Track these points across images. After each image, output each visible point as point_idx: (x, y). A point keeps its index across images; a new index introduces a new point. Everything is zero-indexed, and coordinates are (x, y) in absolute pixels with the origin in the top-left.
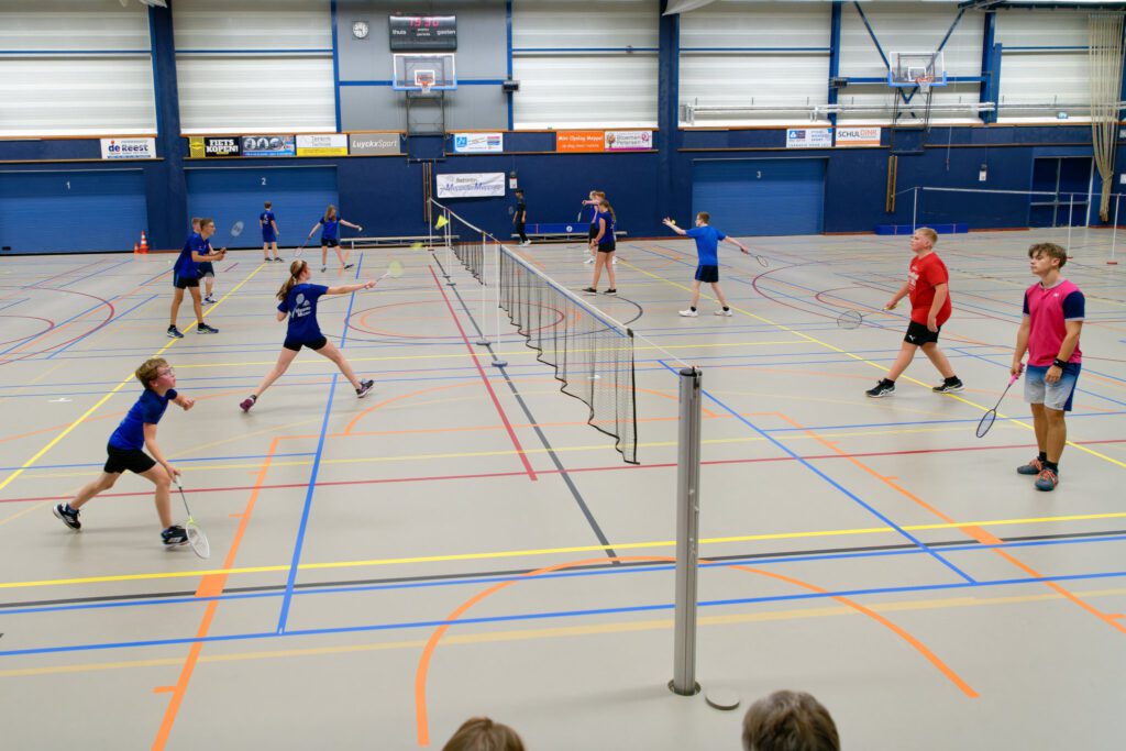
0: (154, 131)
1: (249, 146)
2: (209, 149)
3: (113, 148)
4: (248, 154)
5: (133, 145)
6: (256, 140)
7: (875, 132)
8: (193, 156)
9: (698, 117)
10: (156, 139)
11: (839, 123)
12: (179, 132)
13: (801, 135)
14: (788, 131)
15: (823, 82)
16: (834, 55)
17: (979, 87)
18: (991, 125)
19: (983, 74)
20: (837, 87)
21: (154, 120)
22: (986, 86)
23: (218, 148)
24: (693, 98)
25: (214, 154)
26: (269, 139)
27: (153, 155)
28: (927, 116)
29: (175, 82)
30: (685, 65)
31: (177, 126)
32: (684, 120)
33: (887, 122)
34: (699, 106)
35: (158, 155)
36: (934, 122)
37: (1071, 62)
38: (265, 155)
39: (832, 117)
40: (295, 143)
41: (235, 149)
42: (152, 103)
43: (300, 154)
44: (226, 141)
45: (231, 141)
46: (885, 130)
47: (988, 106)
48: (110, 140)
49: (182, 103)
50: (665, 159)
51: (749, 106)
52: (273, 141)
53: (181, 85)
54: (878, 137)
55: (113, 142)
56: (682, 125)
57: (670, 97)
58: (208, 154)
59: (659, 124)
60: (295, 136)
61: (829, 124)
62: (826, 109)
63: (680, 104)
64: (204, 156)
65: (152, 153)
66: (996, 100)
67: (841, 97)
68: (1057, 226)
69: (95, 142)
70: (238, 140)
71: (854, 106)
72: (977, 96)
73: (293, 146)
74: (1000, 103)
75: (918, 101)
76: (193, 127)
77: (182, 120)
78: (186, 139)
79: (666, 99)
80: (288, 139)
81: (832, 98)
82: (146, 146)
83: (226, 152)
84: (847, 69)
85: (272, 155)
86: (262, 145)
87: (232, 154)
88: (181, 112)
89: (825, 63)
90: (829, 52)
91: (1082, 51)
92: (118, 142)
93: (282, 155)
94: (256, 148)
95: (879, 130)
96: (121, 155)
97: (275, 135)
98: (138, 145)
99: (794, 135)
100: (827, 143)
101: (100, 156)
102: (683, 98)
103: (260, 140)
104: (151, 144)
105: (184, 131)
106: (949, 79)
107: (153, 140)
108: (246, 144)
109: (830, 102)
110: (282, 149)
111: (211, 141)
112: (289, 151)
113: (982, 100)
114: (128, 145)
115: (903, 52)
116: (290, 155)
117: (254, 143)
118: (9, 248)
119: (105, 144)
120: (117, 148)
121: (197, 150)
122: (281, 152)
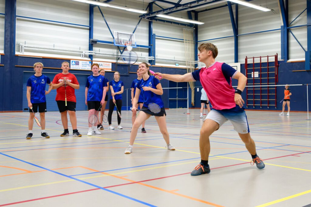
7: (109, 65)
9: (26, 51)
11: (94, 59)
13: (77, 63)
14: (71, 61)
15: (87, 41)
16: (91, 30)
17: (148, 50)
18: (153, 66)
19: (149, 45)
20: (92, 44)
22: (151, 50)
24: (24, 41)
28: (130, 60)
30: (18, 24)
32: (19, 51)
33: (114, 61)
34: (26, 45)
36: (132, 62)
37: (178, 45)
39: (91, 56)
46: (113, 64)
47: (152, 58)
50: (7, 70)
51: (53, 48)
54: (111, 67)
56: (17, 53)
57: (10, 38)
59: (5, 52)
61: (90, 59)
62: (88, 53)
63: (16, 43)
66: (154, 56)
67: (94, 48)
68: (178, 108)
71: (100, 53)
72: (147, 54)
74: (156, 58)
75: (126, 53)
79: (9, 40)
81: (91, 48)
84: (96, 36)
89: (87, 33)
90: (88, 28)
91: (181, 41)
95: (111, 64)
99: (73, 63)
100: (88, 68)
102: (17, 40)
106: (138, 46)
109: (90, 50)
113: (149, 55)
115: (119, 32)
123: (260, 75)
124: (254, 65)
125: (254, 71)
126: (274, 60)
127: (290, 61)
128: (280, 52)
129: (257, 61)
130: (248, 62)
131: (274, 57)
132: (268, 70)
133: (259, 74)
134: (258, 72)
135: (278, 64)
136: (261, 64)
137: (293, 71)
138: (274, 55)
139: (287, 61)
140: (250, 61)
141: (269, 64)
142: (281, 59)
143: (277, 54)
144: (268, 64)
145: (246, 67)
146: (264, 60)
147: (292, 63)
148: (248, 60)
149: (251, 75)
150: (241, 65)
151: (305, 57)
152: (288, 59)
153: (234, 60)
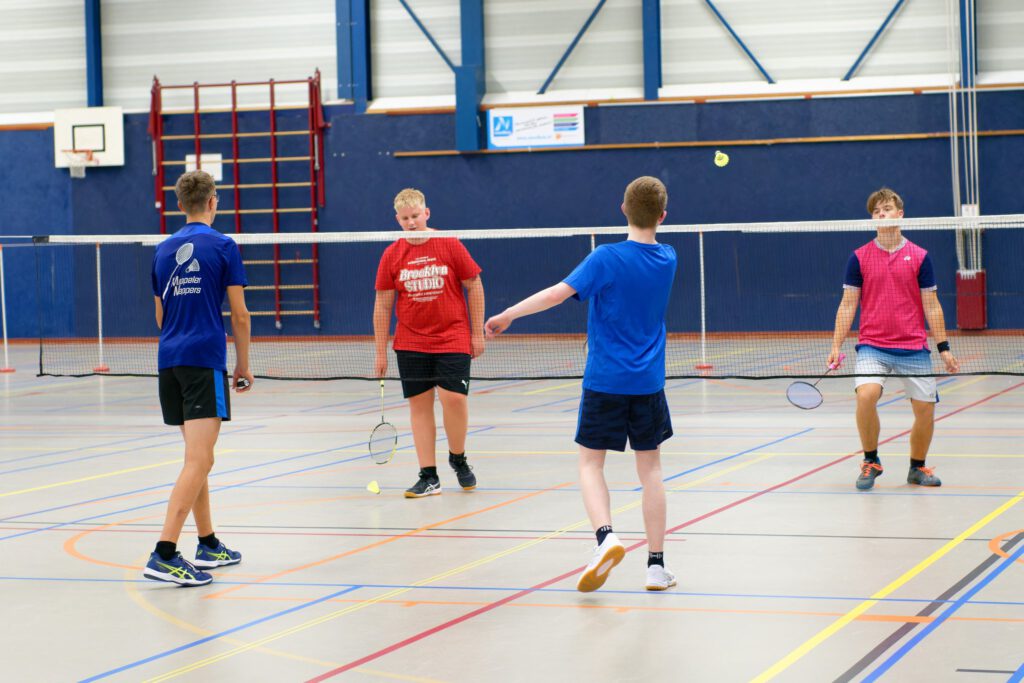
123: (231, 172)
124: (198, 121)
125: (199, 148)
126: (304, 102)
127: (378, 106)
128: (334, 62)
129: (216, 102)
130: (167, 108)
131: (306, 87)
132: (275, 147)
133: (225, 166)
134: (218, 157)
135: (326, 119)
136: (236, 119)
137: (397, 154)
138: (306, 77)
139: (365, 108)
140: (175, 103)
141: (279, 120)
142: (340, 96)
143: (318, 72)
144: (275, 117)
145: (157, 133)
146: (254, 100)
147: (393, 117)
148: (165, 93)
149: (182, 169)
150: (127, 118)
151: (453, 89)
152: (370, 97)
153: (82, 94)
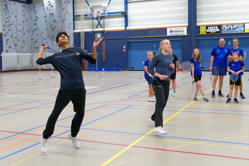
0: (187, 25)
1: (224, 29)
2: (208, 31)
3: (171, 31)
4: (223, 32)
5: (178, 30)
6: (227, 26)
8: (201, 34)
10: (187, 27)
12: (196, 24)
21: (187, 20)
23: (212, 30)
25: (209, 32)
26: (233, 26)
27: (186, 34)
29: (196, 5)
31: (196, 22)
35: (187, 34)
38: (231, 32)
40: (244, 27)
41: (218, 30)
42: (187, 14)
43: (246, 31)
44: (215, 27)
45: (217, 27)
48: (170, 28)
49: (198, 13)
52: (234, 26)
53: (198, 7)
55: (171, 29)
58: (207, 33)
60: (244, 24)
64: (205, 33)
65: (185, 33)
69: (165, 29)
70: (220, 27)
73: (243, 28)
76: (201, 22)
77: (198, 20)
78: (199, 27)
80: (241, 25)
82: (183, 30)
83: (214, 31)
85: (234, 32)
86: (230, 28)
87: (217, 32)
88: (197, 17)
92: (173, 29)
93: (238, 32)
94: (227, 30)
96: (174, 34)
97: (236, 24)
98: (180, 30)
101: (166, 35)
103: (229, 26)
104: (185, 29)
105: (198, 24)
107: (186, 28)
108: (223, 28)
110: (238, 30)
111: (209, 28)
112: (241, 31)
114: (177, 30)
116: (242, 32)
117: (226, 27)
118: (133, 68)
119: (168, 30)
120: (173, 31)
121: (203, 31)
122: (238, 31)
